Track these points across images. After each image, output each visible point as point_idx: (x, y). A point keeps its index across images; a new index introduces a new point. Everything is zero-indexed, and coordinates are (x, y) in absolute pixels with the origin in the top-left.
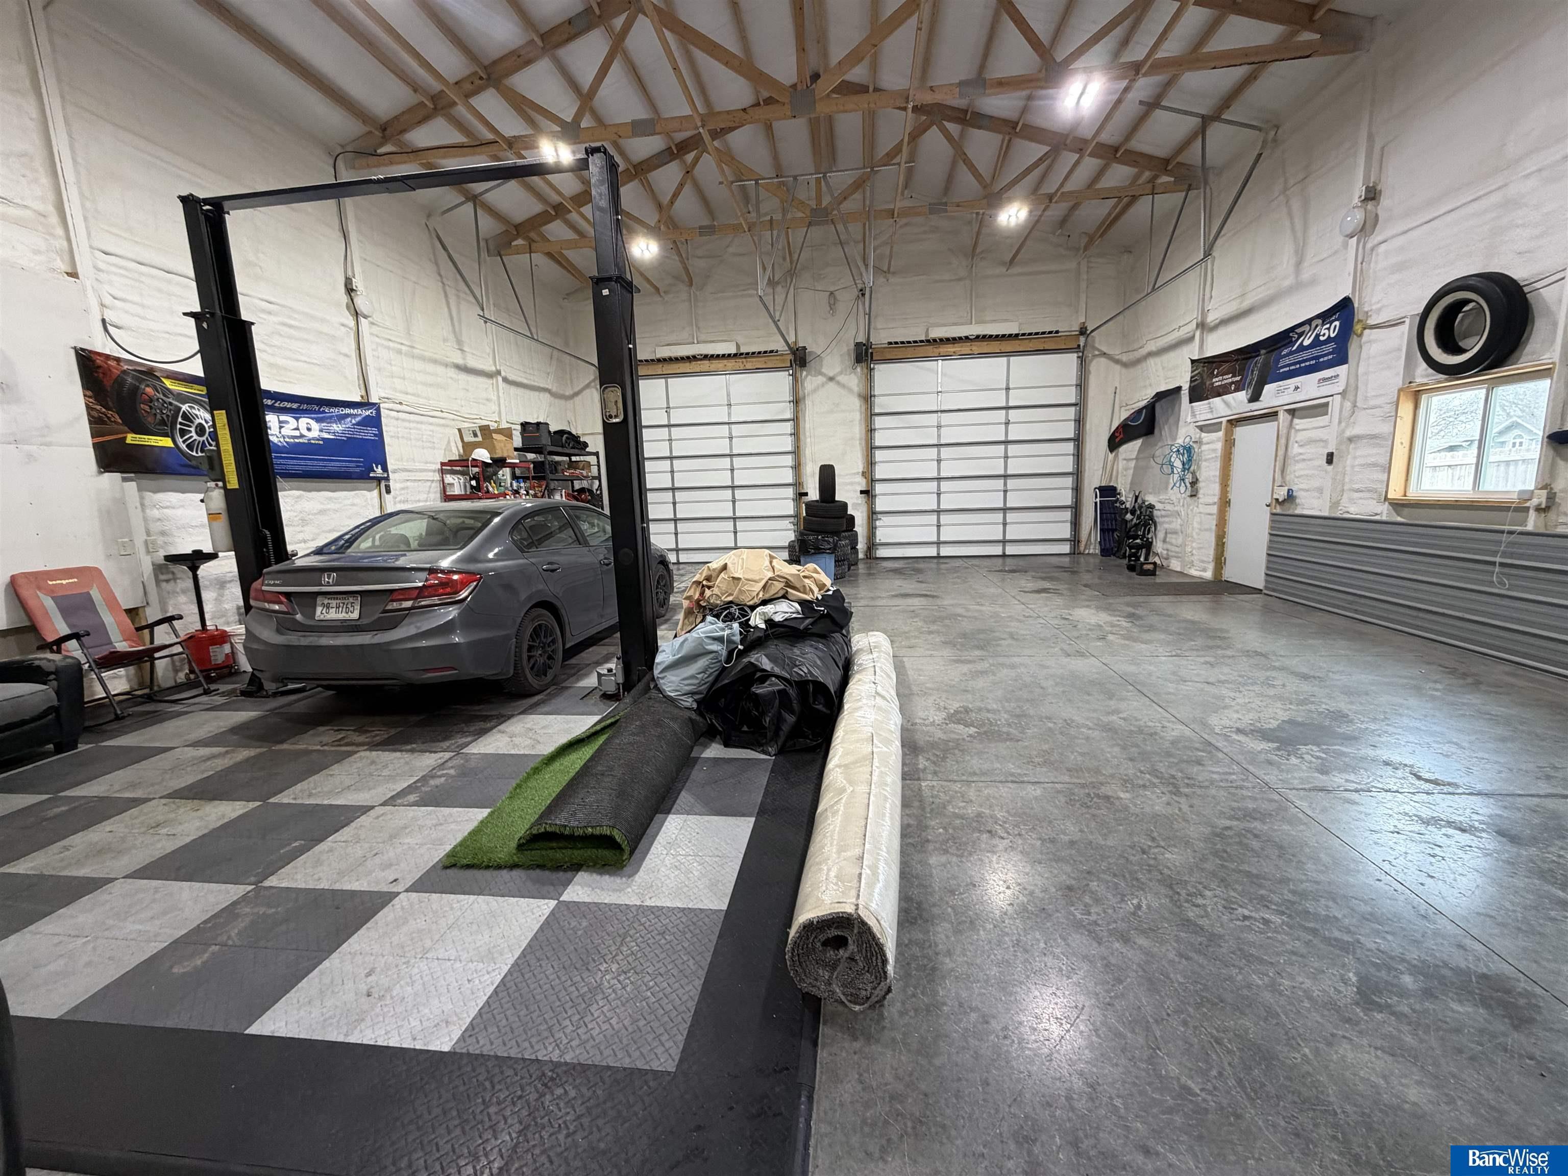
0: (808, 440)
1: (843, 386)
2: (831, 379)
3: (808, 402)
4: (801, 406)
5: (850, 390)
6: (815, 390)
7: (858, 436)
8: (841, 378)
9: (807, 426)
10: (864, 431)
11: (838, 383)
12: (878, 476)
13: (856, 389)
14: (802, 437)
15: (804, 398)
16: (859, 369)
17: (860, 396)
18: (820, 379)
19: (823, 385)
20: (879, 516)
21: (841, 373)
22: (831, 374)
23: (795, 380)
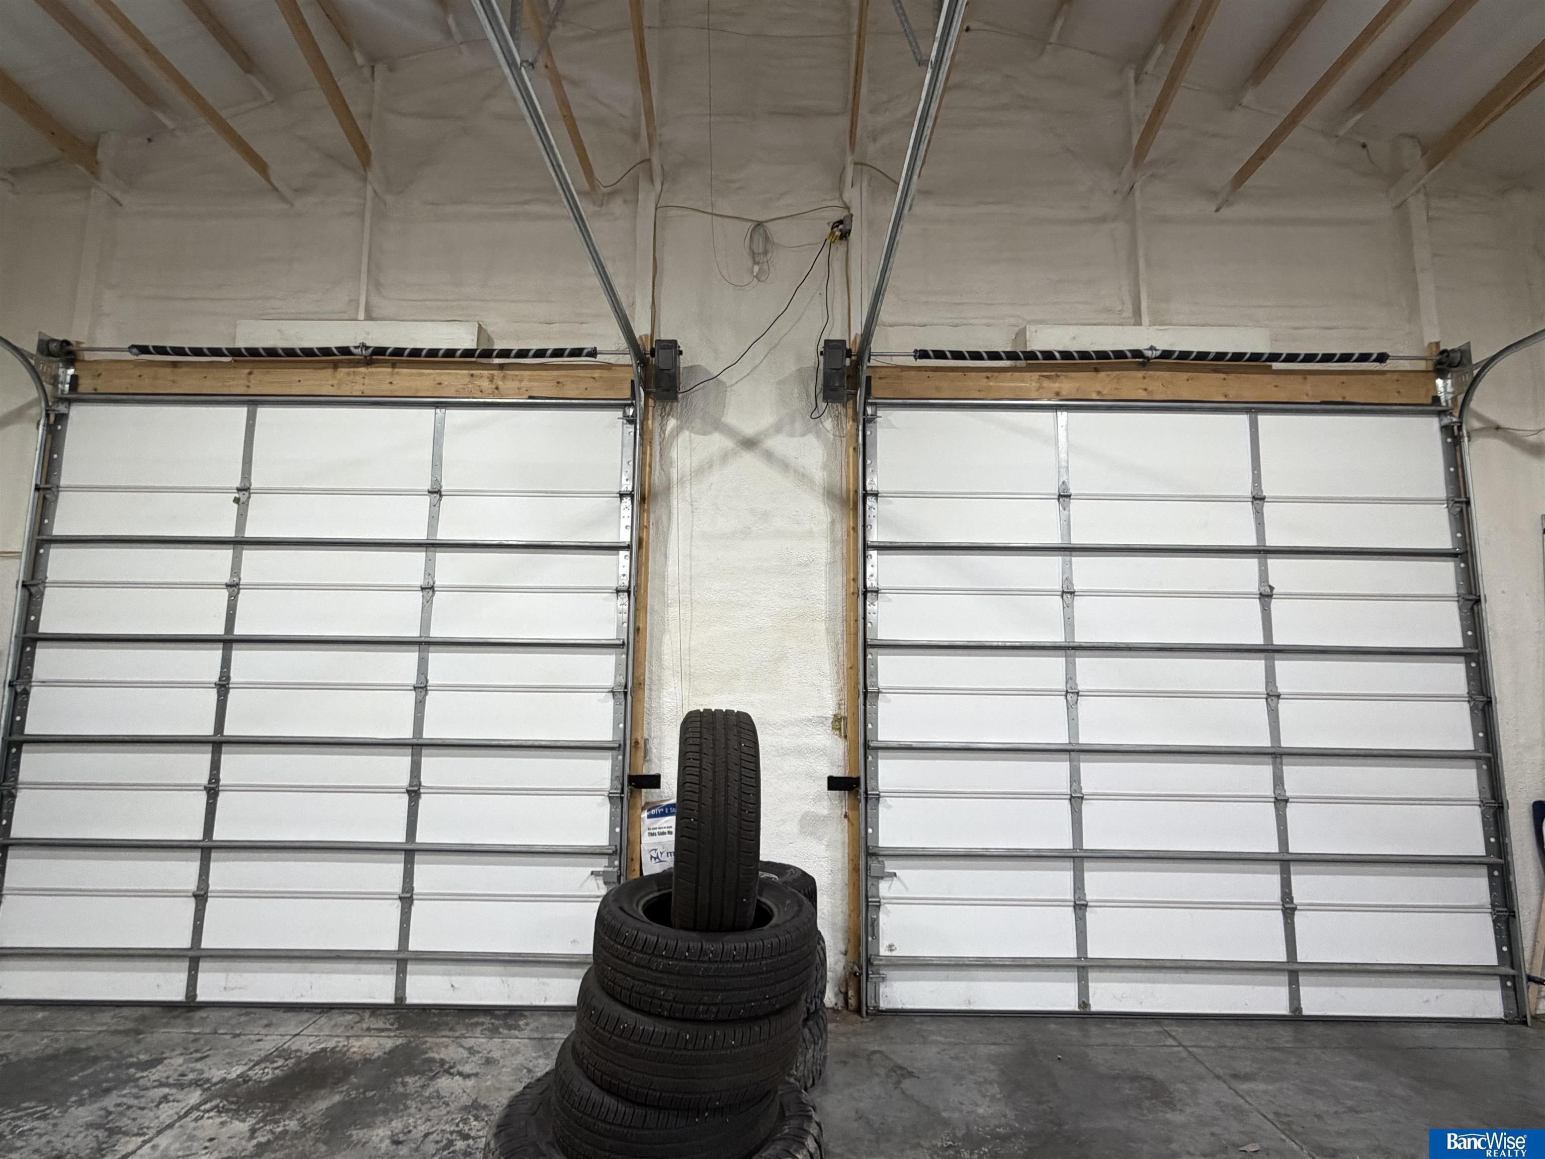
0: (673, 612)
1: (784, 465)
2: (749, 444)
3: (679, 501)
4: (656, 512)
5: (803, 477)
6: (700, 471)
7: (822, 608)
8: (779, 444)
9: (672, 570)
10: (840, 595)
11: (769, 456)
12: (885, 734)
13: (819, 476)
14: (652, 601)
15: (668, 488)
16: (828, 424)
17: (830, 495)
18: (718, 442)
19: (725, 457)
20: (890, 866)
21: (778, 428)
22: (749, 429)
23: (643, 440)
